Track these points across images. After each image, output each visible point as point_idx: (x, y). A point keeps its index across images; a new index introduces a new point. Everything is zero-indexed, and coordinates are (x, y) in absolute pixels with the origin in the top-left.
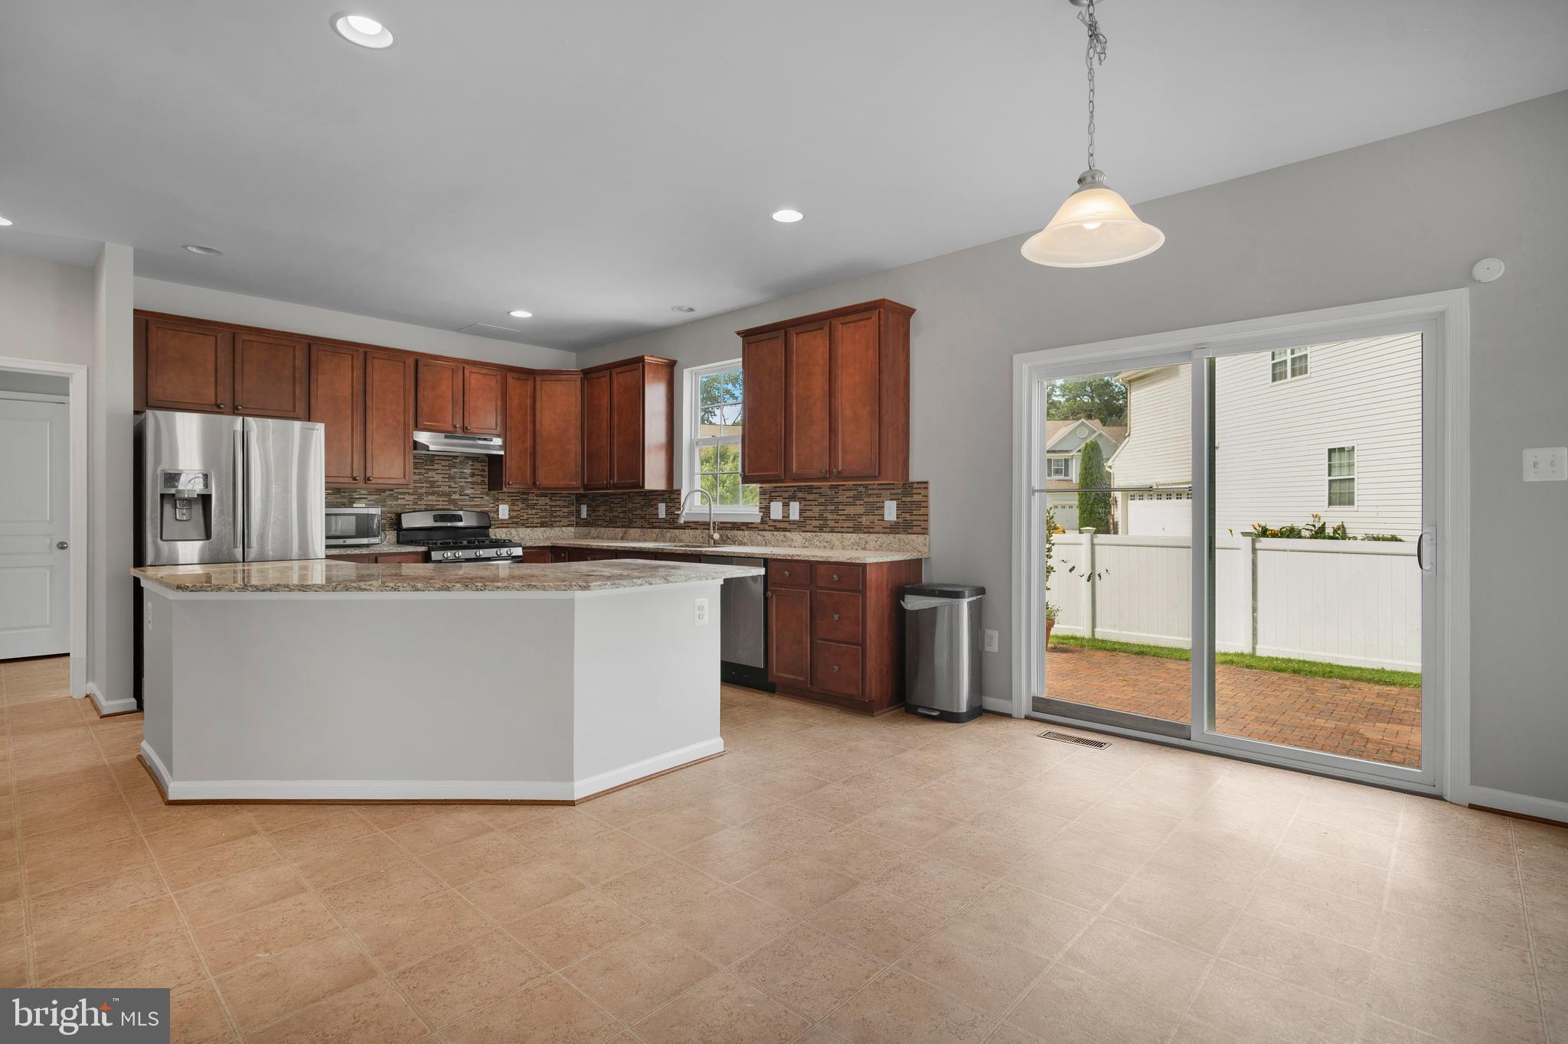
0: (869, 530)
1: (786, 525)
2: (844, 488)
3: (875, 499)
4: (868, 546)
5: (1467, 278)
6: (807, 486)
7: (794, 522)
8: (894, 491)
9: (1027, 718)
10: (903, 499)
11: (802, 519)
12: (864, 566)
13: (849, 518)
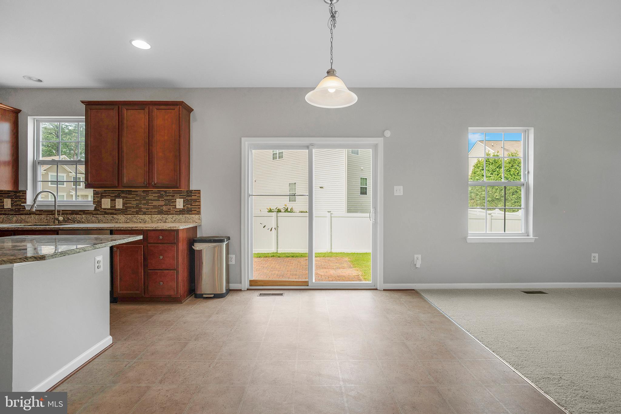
0: (168, 213)
1: (113, 211)
2: (152, 192)
3: (171, 198)
4: (167, 221)
5: (383, 135)
6: (128, 190)
7: (119, 210)
8: (182, 194)
9: (248, 289)
10: (187, 198)
11: (124, 208)
12: (177, 231)
13: (155, 207)
